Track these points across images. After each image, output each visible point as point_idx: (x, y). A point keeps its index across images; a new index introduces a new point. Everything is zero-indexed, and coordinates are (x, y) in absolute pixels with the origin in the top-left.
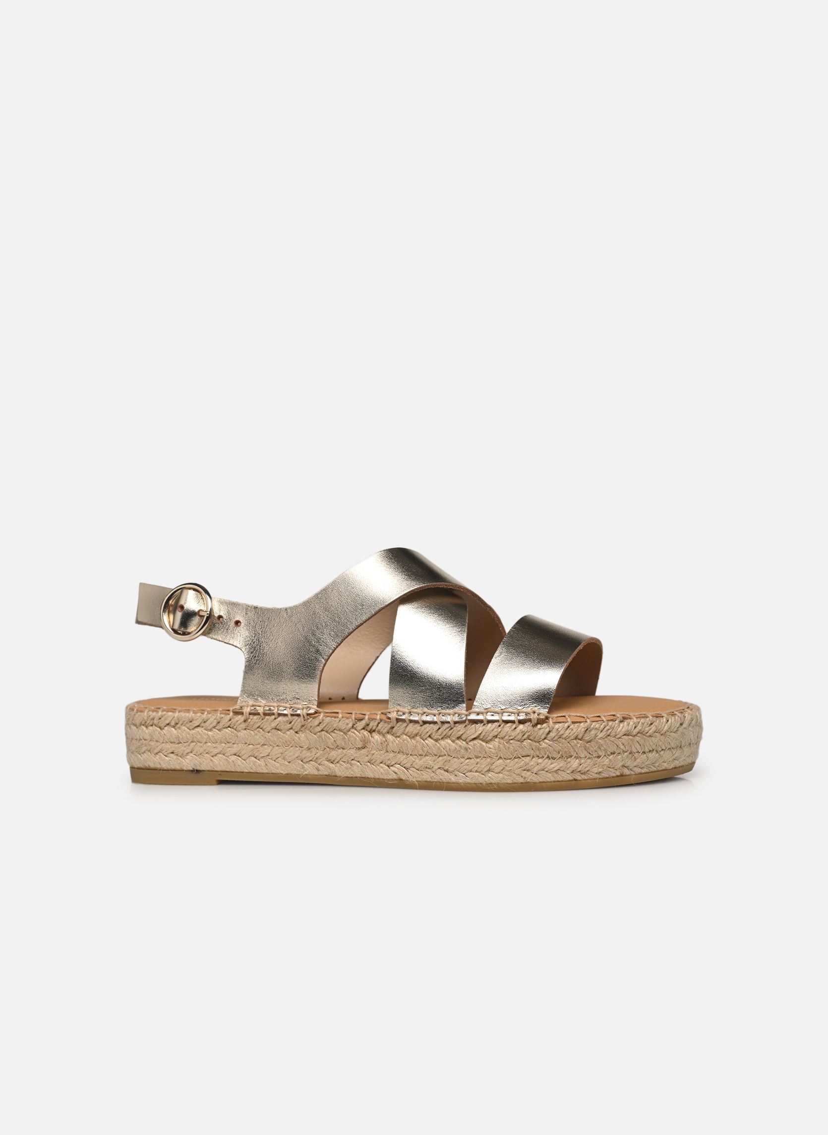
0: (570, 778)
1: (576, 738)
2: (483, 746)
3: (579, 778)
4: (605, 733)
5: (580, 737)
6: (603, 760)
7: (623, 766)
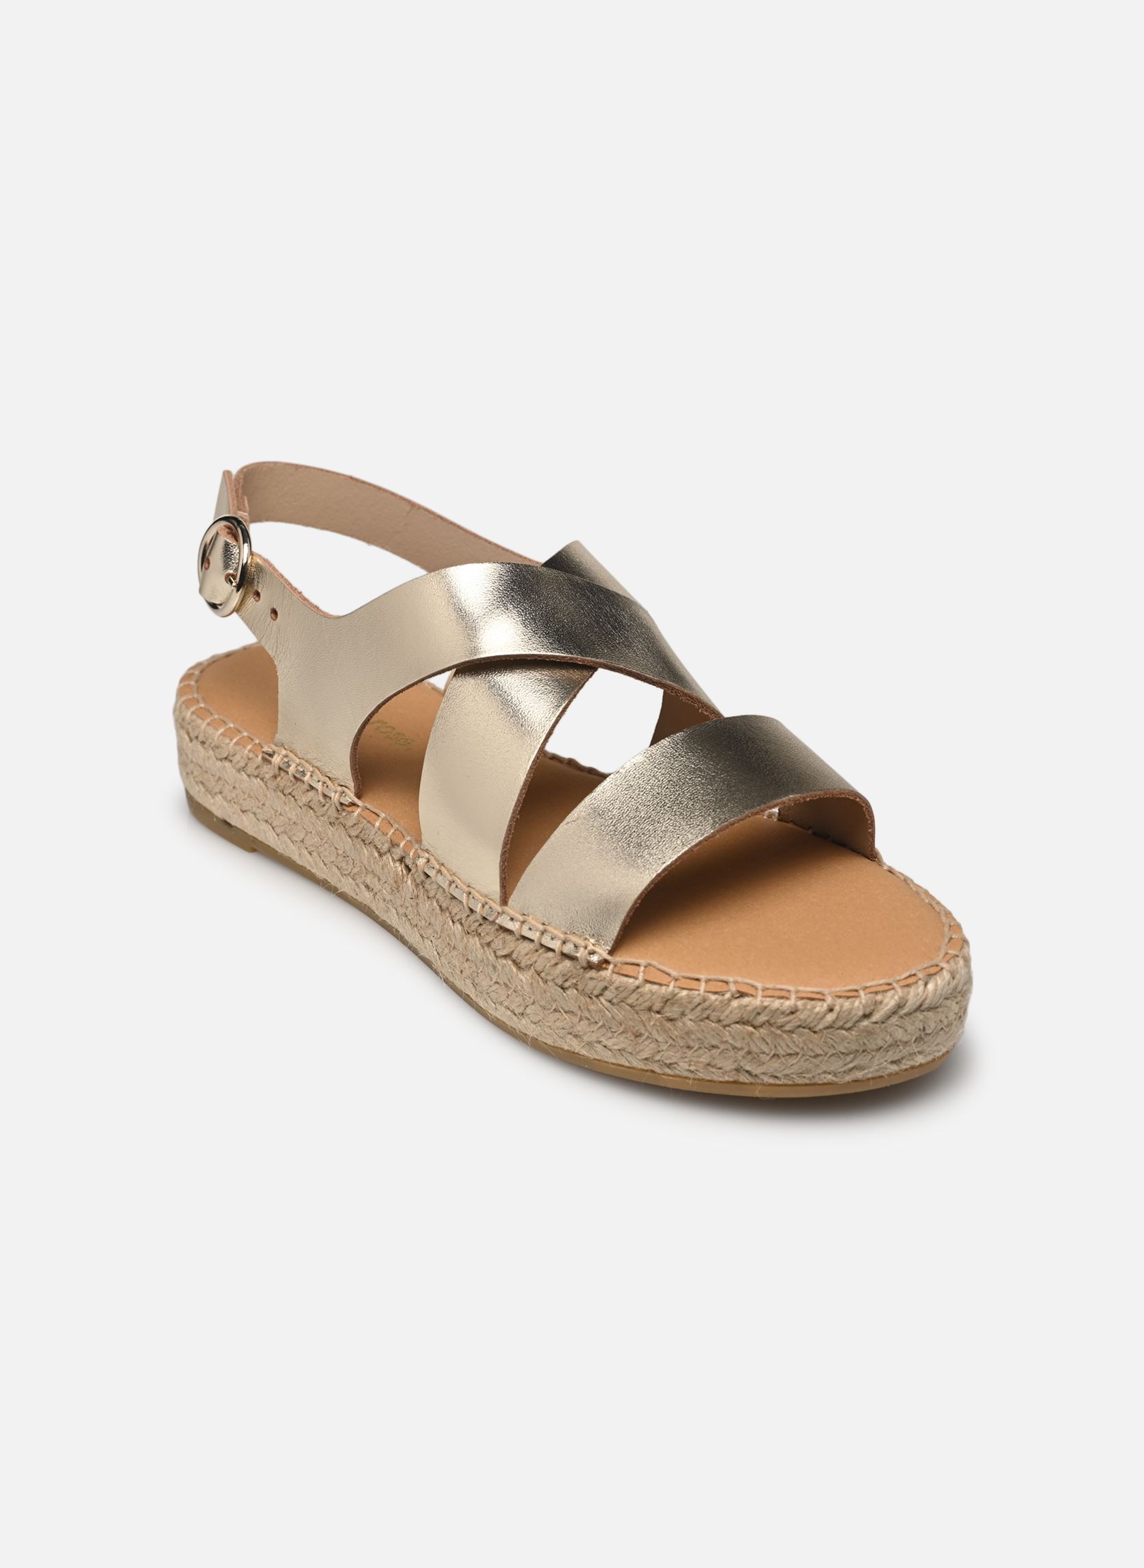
0: (641, 1065)
1: (650, 1009)
2: (513, 971)
3: (658, 1070)
4: (698, 1014)
5: (655, 1008)
6: (696, 1053)
7: (737, 1070)
